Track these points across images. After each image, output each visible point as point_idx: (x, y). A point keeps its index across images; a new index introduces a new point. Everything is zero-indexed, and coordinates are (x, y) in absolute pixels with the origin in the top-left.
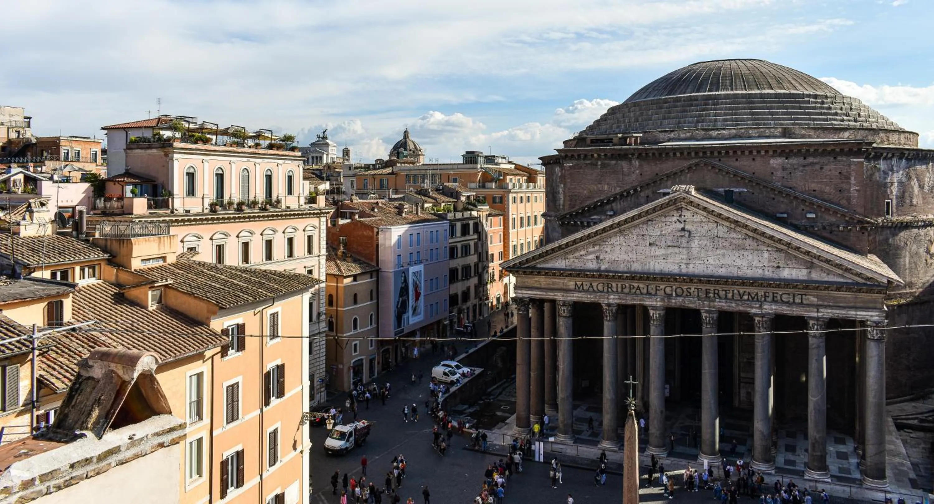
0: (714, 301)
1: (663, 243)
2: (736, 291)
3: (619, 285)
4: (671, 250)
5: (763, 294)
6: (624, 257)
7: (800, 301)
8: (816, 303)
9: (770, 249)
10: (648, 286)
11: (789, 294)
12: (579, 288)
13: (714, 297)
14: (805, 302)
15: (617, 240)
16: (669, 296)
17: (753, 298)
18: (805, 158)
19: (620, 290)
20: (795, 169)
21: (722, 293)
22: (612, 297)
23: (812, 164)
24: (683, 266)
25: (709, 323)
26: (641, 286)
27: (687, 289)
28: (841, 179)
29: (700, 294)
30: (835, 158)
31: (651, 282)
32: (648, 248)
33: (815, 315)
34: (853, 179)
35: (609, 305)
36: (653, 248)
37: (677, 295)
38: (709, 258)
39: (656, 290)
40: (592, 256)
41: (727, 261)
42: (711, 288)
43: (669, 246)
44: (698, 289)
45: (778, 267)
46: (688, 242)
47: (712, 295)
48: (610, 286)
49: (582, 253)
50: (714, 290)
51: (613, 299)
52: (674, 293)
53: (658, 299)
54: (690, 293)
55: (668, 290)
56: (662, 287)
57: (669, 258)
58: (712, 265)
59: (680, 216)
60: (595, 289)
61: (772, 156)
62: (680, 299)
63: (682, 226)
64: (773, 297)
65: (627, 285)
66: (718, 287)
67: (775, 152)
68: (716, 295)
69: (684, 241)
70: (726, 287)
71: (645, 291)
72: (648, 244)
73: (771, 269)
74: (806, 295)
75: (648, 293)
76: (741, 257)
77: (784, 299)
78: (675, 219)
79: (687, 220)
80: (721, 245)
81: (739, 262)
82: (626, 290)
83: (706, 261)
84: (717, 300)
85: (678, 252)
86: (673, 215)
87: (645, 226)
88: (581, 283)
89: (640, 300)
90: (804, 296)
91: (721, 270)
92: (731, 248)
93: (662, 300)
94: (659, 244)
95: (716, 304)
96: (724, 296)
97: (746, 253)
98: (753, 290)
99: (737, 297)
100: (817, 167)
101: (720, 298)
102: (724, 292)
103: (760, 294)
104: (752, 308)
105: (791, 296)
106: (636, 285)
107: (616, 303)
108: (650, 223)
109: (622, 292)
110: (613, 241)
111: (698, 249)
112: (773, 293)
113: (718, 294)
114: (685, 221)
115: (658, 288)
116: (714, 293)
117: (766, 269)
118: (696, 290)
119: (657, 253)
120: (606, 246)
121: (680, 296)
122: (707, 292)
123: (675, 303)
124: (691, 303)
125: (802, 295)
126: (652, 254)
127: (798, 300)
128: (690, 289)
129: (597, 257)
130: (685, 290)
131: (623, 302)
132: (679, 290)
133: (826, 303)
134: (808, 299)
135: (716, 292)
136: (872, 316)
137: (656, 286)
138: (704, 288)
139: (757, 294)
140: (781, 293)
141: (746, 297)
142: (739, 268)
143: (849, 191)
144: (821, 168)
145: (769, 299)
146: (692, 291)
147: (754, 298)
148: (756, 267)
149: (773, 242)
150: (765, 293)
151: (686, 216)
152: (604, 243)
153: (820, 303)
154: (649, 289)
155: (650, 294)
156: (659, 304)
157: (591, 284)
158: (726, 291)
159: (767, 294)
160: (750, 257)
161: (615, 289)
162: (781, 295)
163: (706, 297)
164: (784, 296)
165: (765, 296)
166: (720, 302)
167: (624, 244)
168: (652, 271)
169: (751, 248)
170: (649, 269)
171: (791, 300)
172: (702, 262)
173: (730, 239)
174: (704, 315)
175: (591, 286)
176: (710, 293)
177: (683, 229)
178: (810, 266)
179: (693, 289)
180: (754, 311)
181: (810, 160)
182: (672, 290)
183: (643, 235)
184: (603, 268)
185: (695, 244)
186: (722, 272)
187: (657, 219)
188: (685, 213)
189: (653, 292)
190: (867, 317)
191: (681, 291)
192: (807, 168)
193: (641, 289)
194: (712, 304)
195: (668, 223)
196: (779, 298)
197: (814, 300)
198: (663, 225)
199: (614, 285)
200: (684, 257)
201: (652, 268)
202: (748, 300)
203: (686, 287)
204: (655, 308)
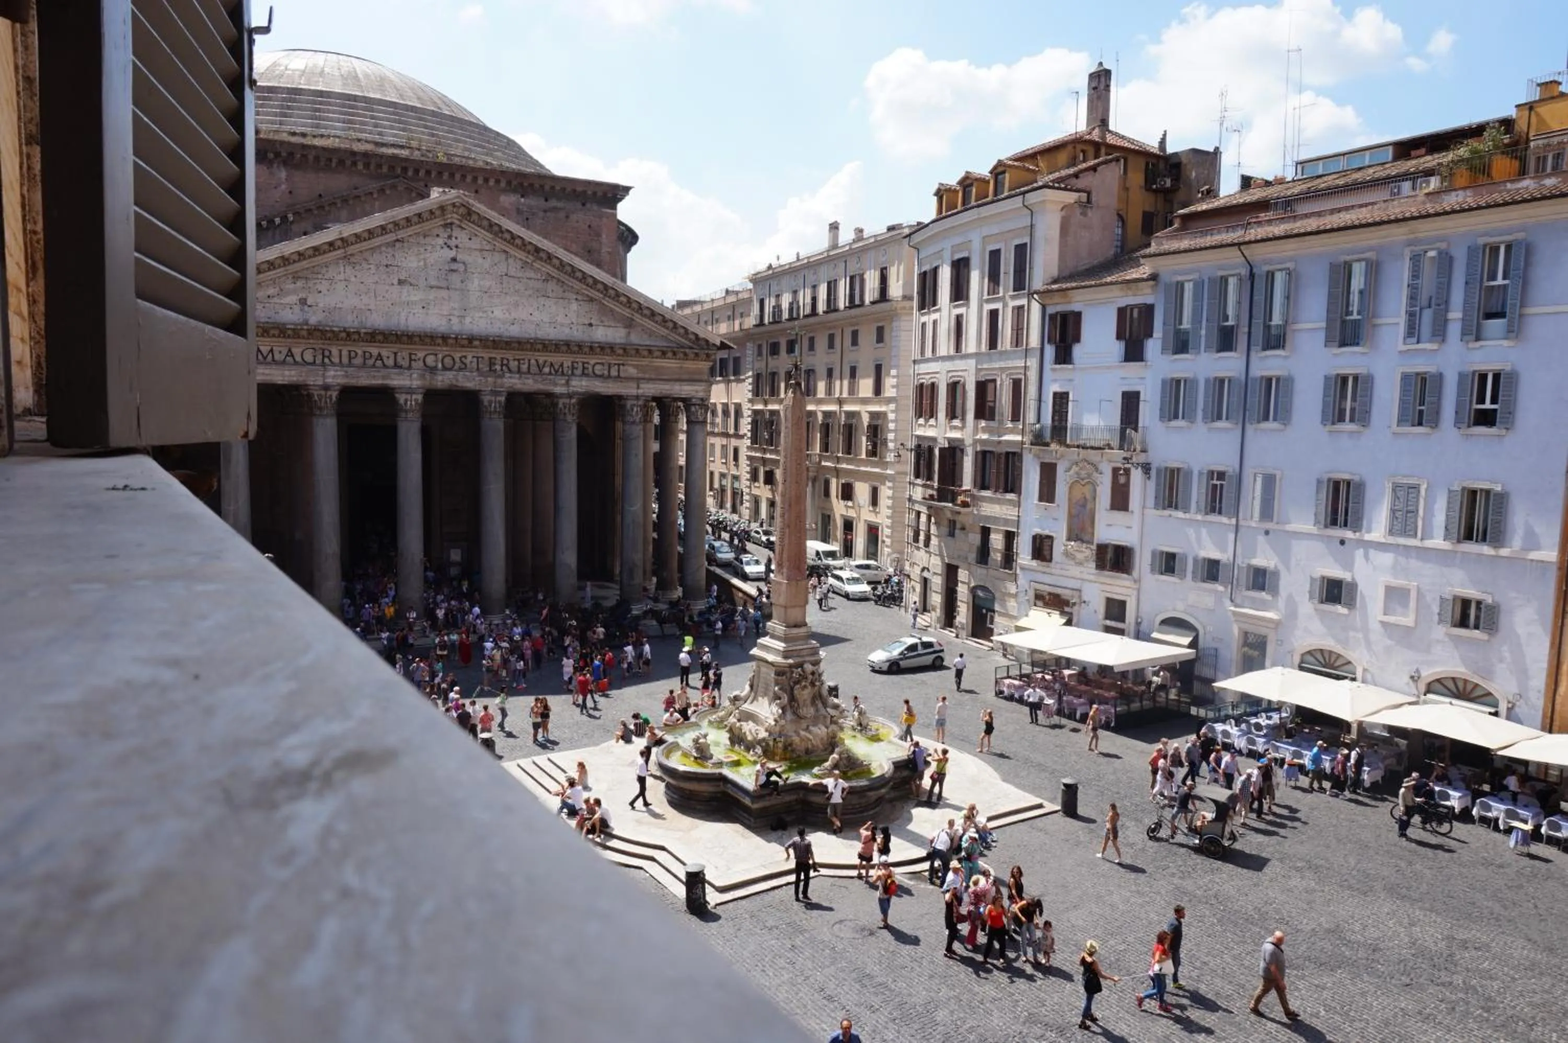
0: (502, 376)
1: (422, 283)
2: (533, 362)
3: (345, 353)
4: (433, 294)
5: (570, 364)
6: (353, 301)
7: (616, 374)
8: (635, 376)
9: (580, 297)
10: (395, 354)
11: (602, 364)
12: (265, 358)
13: (502, 370)
14: (622, 375)
15: (341, 272)
16: (433, 370)
17: (556, 372)
18: (546, 200)
19: (345, 360)
20: (533, 214)
21: (513, 365)
22: (332, 373)
23: (555, 209)
24: (455, 320)
25: (495, 411)
26: (385, 353)
27: (461, 358)
28: (590, 235)
29: (481, 366)
30: (584, 205)
31: (402, 346)
32: (397, 288)
33: (634, 392)
34: (604, 236)
35: (326, 388)
36: (406, 289)
37: (445, 368)
38: (494, 309)
39: (411, 360)
40: (293, 299)
41: (522, 313)
42: (498, 355)
43: (432, 287)
44: (478, 358)
45: (591, 325)
46: (462, 282)
47: (498, 367)
48: (327, 353)
49: (271, 291)
50: (502, 359)
51: (335, 377)
52: (440, 366)
53: (415, 376)
54: (465, 364)
55: (430, 360)
56: (421, 355)
57: (431, 307)
58: (499, 319)
59: (450, 237)
60: (298, 359)
61: (504, 191)
62: (450, 375)
63: (452, 254)
64: (584, 368)
65: (360, 352)
66: (509, 355)
67: (509, 183)
68: (504, 368)
69: (455, 279)
70: (519, 354)
71: (391, 362)
72: (395, 282)
73: (581, 328)
74: (623, 365)
75: (396, 366)
76: (541, 308)
77: (597, 372)
78: (440, 241)
79: (460, 245)
80: (512, 290)
81: (537, 316)
82: (358, 361)
83: (490, 313)
84: (508, 375)
85: (446, 298)
86: (438, 236)
87: (390, 250)
88: (269, 348)
89: (384, 378)
90: (621, 367)
91: (512, 327)
92: (527, 293)
93: (422, 377)
94: (413, 281)
95: (505, 380)
96: (516, 369)
97: (548, 303)
98: (556, 359)
99: (534, 369)
100: (562, 215)
101: (510, 371)
102: (516, 363)
103: (565, 365)
104: (556, 385)
105: (606, 367)
106: (375, 351)
107: (338, 384)
108: (398, 245)
109: (350, 365)
110: (331, 272)
111: (478, 294)
112: (584, 363)
113: (507, 365)
114: (457, 247)
115: (413, 357)
116: (502, 365)
117: (574, 328)
118: (475, 360)
119: (414, 298)
120: (318, 281)
121: (450, 369)
122: (491, 362)
123: (442, 381)
124: (468, 381)
125: (619, 365)
126: (403, 298)
127: (614, 373)
128: (465, 357)
129: (303, 302)
130: (457, 360)
131: (353, 382)
132: (448, 361)
133: (647, 376)
134: (626, 371)
135: (505, 362)
136: (697, 392)
137: (410, 354)
138: (486, 356)
139: (562, 365)
140: (592, 362)
141: (546, 370)
142: (538, 325)
143: (599, 252)
144: (567, 217)
145: (578, 372)
146: (468, 361)
147: (558, 371)
148: (562, 325)
149: (585, 287)
150: (573, 362)
151: (459, 240)
152: (315, 276)
153: (640, 375)
154: (399, 359)
155: (401, 367)
156: (416, 383)
157: (290, 350)
158: (519, 360)
159: (575, 365)
160: (554, 308)
161: (336, 360)
162: (594, 366)
163: (490, 370)
164: (598, 367)
165: (573, 368)
166: (510, 377)
167: (353, 279)
168: (402, 327)
169: (554, 295)
170: (398, 324)
171: (606, 372)
172: (485, 315)
173: (525, 280)
174: (486, 399)
175: (290, 353)
176: (495, 364)
177: (454, 260)
178: (629, 324)
179: (469, 358)
180: (558, 390)
181: (553, 203)
182: (436, 361)
183: (387, 266)
184: (313, 320)
185: (475, 284)
186: (514, 331)
187: (411, 240)
188: (456, 232)
189: (405, 363)
190: (693, 394)
191: (451, 362)
192: (548, 214)
193: (385, 359)
194: (499, 381)
195: (429, 248)
196: (590, 370)
197: (632, 371)
198: (422, 250)
199: (335, 352)
200: (456, 305)
201: (403, 322)
202: (550, 374)
203: (460, 355)
204: (410, 391)
